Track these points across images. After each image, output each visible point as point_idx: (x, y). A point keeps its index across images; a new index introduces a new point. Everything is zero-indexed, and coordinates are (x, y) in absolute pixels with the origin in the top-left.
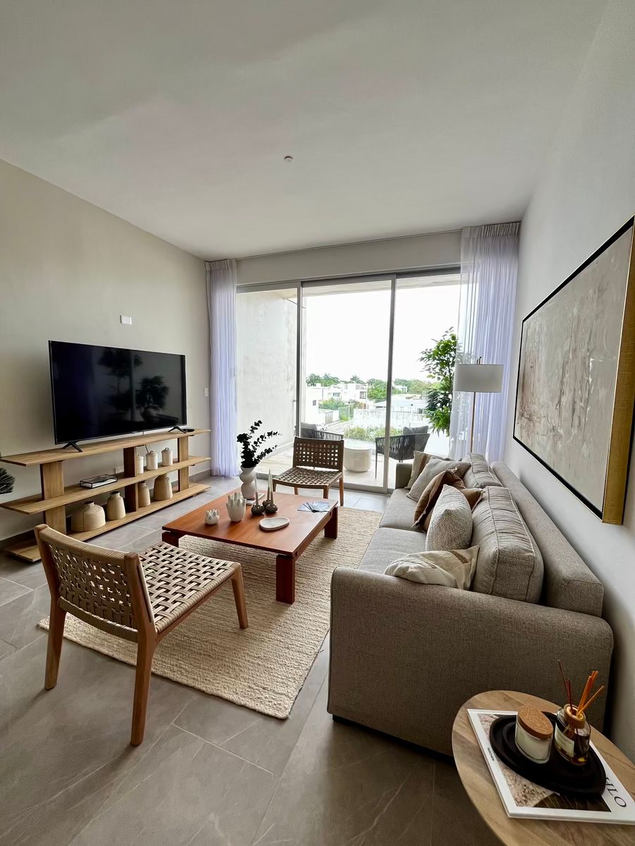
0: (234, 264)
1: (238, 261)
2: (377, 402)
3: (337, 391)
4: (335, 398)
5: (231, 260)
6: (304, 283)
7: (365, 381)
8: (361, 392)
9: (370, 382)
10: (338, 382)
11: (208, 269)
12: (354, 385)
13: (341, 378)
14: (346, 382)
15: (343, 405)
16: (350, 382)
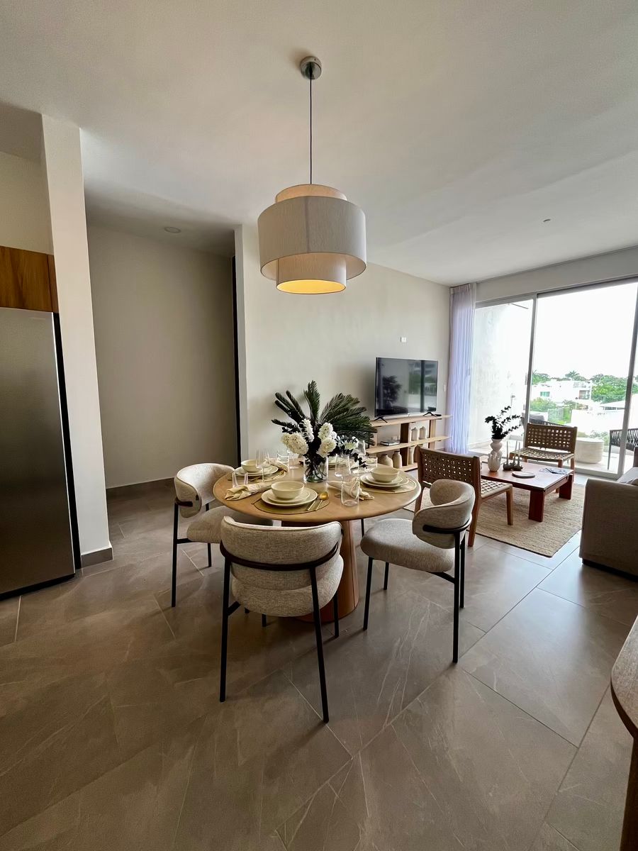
0: (475, 286)
1: (478, 284)
2: (604, 403)
3: (545, 389)
4: (543, 398)
5: (472, 284)
6: (539, 295)
7: (588, 378)
8: (581, 391)
9: (596, 379)
10: (549, 380)
11: (452, 293)
12: (572, 382)
13: (551, 375)
14: (558, 380)
15: (555, 407)
16: (564, 379)
